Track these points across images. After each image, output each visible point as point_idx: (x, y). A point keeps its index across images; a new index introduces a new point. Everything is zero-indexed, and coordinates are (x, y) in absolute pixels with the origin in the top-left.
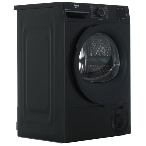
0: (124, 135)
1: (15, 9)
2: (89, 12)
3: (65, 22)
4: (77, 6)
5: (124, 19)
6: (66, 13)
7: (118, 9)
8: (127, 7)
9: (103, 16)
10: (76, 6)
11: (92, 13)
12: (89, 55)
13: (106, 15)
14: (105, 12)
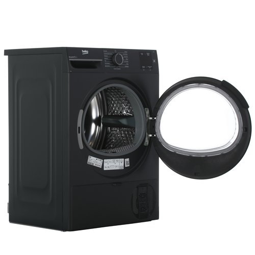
0: (150, 221)
1: (5, 54)
2: (101, 60)
3: (69, 74)
4: (86, 52)
5: (150, 67)
6: (71, 61)
7: (142, 54)
8: (155, 51)
9: (121, 64)
10: (84, 52)
11: (107, 60)
12: (106, 114)
13: (125, 63)
14: (124, 59)
